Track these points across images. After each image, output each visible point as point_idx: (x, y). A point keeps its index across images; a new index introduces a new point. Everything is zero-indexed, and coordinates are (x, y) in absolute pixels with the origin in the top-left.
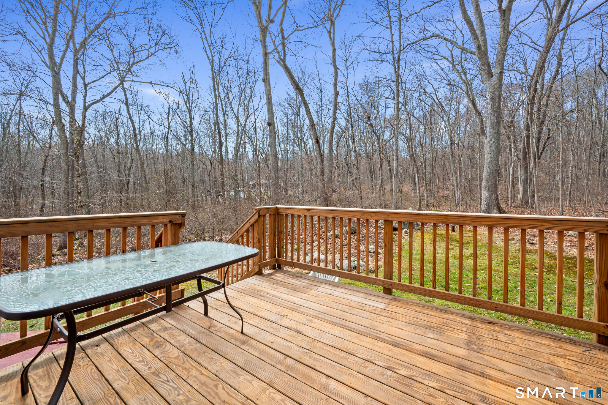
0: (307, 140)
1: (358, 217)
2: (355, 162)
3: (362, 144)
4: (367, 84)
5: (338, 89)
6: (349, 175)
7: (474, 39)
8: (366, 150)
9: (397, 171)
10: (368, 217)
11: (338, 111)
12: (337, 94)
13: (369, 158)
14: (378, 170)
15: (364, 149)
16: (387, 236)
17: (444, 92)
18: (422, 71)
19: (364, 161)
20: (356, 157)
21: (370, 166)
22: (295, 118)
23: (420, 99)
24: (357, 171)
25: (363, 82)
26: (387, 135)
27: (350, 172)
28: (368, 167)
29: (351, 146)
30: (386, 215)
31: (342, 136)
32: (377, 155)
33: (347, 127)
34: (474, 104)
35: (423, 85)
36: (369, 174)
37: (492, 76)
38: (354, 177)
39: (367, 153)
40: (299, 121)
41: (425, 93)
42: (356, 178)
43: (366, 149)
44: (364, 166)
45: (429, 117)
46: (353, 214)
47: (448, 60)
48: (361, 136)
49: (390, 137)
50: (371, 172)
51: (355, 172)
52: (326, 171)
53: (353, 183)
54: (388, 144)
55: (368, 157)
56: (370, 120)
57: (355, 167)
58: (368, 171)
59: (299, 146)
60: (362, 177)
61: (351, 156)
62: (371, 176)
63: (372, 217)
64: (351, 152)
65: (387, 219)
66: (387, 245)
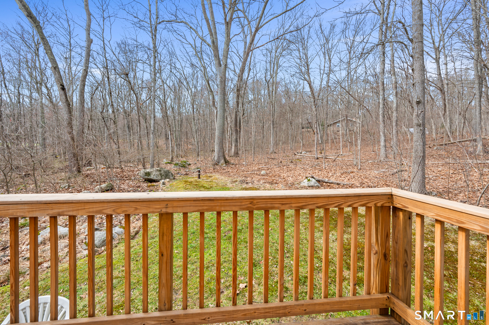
0: (52, 86)
1: (109, 212)
2: (112, 116)
3: (119, 100)
4: (125, 43)
5: (92, 36)
6: (106, 129)
7: (211, 35)
8: (124, 107)
9: (154, 128)
10: (130, 211)
11: (91, 59)
12: (90, 42)
13: (127, 114)
14: (135, 126)
15: (121, 106)
16: (165, 238)
17: (188, 70)
18: (173, 49)
19: (122, 116)
20: (113, 112)
21: (128, 122)
22: (32, 58)
23: (171, 71)
24: (114, 126)
25: (121, 42)
26: (144, 96)
27: (106, 125)
28: (126, 122)
29: (108, 101)
30: (163, 205)
31: (97, 89)
32: (135, 112)
33: (103, 80)
34: (209, 84)
35: (173, 61)
36: (127, 129)
37: (221, 66)
38: (112, 131)
39: (125, 110)
40: (38, 62)
41: (175, 67)
42: (114, 133)
43: (123, 105)
44: (122, 122)
45: (178, 88)
46: (97, 207)
47: (192, 46)
48: (119, 93)
49: (146, 98)
50: (129, 127)
51: (112, 126)
52: (76, 123)
53: (110, 137)
54: (144, 104)
55: (125, 113)
56: (128, 77)
57: (112, 121)
58: (126, 126)
59: (39, 90)
60: (119, 132)
61: (108, 111)
62: (130, 131)
63: (136, 209)
64: (108, 106)
65: (164, 210)
66: (165, 254)
